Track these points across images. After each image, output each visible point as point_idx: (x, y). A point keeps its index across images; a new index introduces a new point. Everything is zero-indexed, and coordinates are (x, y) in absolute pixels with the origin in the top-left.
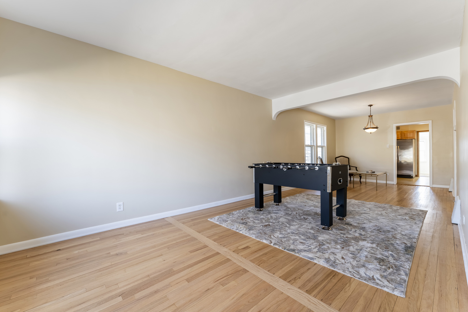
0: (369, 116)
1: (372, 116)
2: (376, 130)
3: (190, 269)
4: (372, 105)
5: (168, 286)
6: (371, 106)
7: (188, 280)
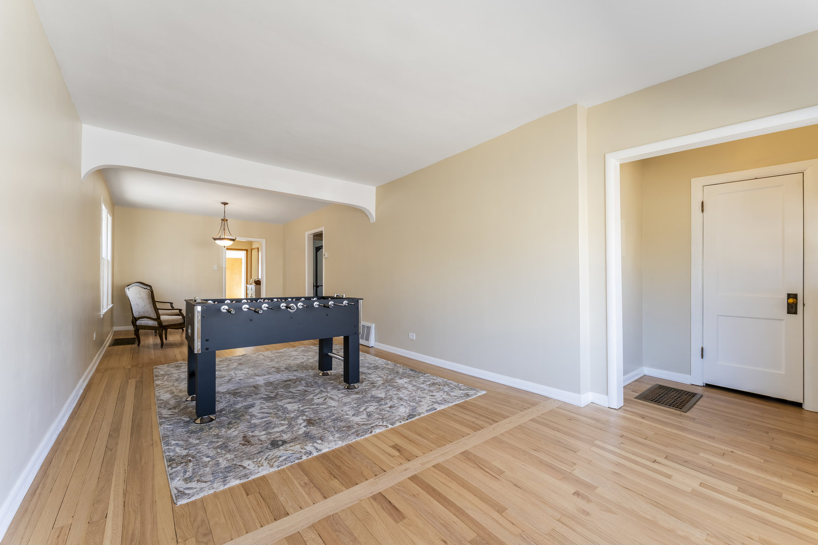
0: (222, 220)
1: (227, 220)
2: (232, 242)
3: (468, 512)
4: (227, 204)
5: (524, 536)
6: (225, 204)
7: (501, 510)
